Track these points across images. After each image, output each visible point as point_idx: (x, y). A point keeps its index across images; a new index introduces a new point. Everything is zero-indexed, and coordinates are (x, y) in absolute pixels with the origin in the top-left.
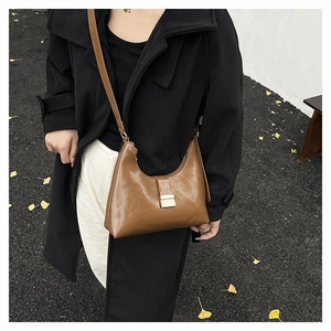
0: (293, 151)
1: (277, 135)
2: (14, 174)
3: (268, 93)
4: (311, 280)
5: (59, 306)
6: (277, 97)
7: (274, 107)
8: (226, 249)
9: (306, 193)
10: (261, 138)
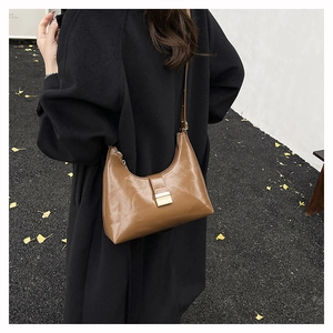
0: (302, 204)
1: (285, 187)
2: (14, 205)
3: (277, 145)
7: (283, 159)
8: (228, 301)
9: (313, 248)
10: (269, 188)
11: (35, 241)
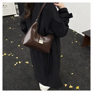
1: (76, 42)
3: (74, 32)
4: (87, 78)
5: (23, 88)
6: (76, 32)
7: (75, 35)
8: (65, 71)
9: (84, 55)
10: (72, 43)
11: (18, 63)
